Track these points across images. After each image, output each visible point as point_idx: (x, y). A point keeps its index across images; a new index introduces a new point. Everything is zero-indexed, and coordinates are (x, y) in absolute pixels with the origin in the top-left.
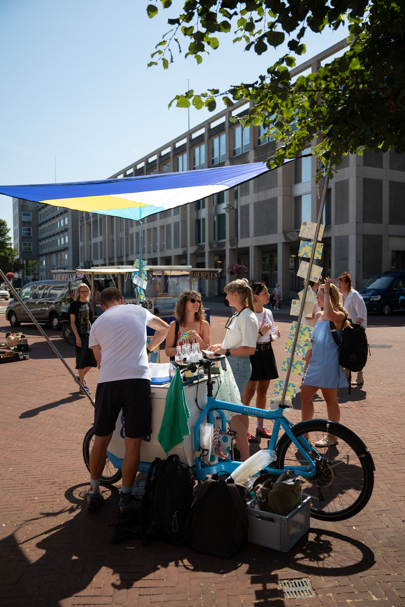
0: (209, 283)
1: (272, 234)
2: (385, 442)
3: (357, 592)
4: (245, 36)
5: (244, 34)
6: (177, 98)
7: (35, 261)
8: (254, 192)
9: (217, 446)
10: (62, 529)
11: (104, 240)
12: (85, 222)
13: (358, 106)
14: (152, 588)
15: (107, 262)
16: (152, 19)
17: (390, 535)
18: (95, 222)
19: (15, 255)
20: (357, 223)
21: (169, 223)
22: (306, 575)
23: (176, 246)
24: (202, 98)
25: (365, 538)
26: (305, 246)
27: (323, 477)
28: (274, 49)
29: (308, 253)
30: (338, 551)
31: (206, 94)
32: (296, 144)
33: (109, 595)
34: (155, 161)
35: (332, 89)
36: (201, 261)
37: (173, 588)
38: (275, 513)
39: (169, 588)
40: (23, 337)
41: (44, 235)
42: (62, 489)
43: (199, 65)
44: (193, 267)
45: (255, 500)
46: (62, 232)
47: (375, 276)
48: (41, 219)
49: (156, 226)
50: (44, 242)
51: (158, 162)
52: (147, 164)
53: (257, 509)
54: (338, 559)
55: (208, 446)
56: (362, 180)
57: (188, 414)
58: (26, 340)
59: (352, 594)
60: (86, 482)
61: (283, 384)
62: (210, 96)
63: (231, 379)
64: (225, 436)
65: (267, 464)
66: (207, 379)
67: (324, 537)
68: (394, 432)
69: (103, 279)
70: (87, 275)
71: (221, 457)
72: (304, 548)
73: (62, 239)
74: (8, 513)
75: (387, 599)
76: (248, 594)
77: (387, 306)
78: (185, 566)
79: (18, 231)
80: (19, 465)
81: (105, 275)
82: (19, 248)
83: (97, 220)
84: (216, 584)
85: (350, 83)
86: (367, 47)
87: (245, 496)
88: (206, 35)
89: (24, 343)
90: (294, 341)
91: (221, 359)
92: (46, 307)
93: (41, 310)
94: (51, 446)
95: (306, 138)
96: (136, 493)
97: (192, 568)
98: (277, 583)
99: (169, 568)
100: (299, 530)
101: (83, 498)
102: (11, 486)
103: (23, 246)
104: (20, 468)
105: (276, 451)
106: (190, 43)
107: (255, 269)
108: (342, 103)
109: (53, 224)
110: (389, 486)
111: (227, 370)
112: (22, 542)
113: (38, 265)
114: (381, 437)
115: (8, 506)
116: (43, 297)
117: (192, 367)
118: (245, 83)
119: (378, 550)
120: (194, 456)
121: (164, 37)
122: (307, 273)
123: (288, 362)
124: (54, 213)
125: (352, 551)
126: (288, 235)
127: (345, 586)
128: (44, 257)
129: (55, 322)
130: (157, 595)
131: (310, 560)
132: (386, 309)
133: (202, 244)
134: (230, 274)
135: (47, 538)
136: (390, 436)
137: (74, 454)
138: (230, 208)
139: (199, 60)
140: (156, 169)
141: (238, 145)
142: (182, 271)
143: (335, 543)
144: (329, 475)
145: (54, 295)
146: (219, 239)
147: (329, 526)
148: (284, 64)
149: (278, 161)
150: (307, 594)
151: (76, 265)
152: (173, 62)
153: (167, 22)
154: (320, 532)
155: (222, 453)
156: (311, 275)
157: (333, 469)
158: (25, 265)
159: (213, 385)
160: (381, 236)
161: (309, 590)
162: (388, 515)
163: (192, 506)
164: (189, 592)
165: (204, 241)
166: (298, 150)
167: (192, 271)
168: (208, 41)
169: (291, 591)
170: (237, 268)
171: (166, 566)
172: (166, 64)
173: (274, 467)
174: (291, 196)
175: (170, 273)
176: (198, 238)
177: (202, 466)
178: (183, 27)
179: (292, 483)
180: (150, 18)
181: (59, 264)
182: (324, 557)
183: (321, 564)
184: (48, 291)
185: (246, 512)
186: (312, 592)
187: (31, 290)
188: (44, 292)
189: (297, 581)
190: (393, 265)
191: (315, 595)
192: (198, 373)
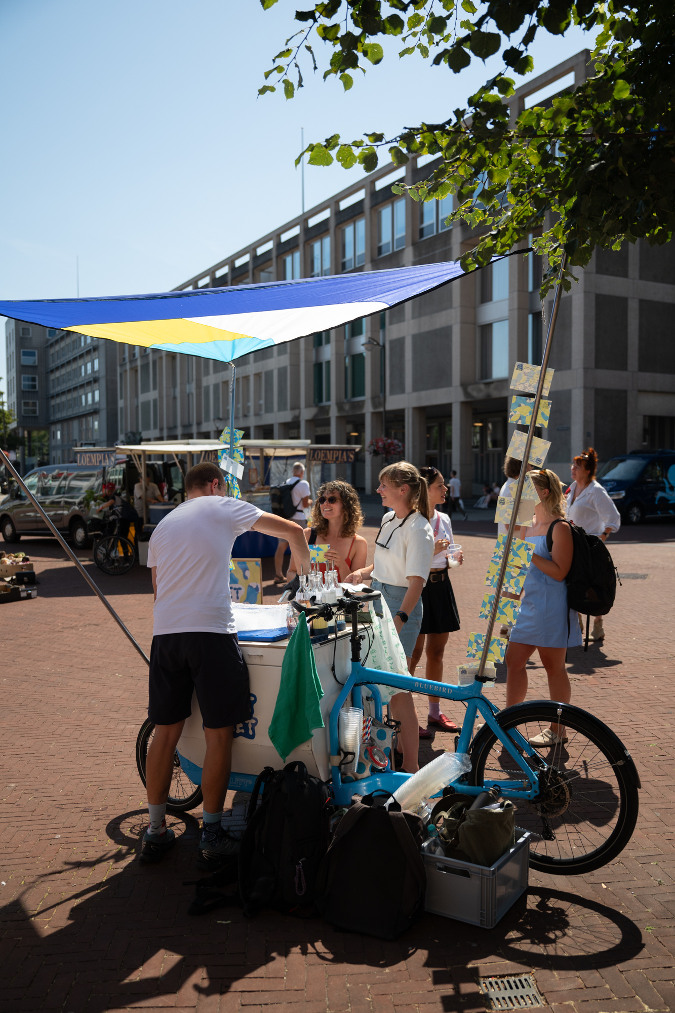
0: (337, 470)
1: (442, 387)
2: (648, 739)
3: (616, 998)
4: (419, 46)
5: (419, 42)
6: (310, 149)
7: (43, 433)
8: (413, 317)
9: (369, 746)
10: (103, 890)
11: (161, 397)
12: (128, 367)
13: (624, 162)
14: (263, 993)
15: (165, 434)
16: (267, 10)
17: (666, 899)
18: (145, 367)
19: (10, 421)
20: (586, 369)
21: (269, 368)
22: (528, 969)
23: (282, 407)
24: (354, 148)
25: (623, 904)
26: (520, 405)
27: (552, 799)
28: (483, 62)
29: (525, 417)
30: (579, 927)
31: (362, 142)
32: (514, 229)
33: (190, 1005)
34: (246, 264)
35: (580, 133)
36: (323, 433)
37: (300, 992)
38: (470, 862)
39: (292, 992)
40: (25, 560)
41: (58, 389)
42: (101, 819)
43: (347, 91)
44: (312, 443)
45: (435, 840)
46: (89, 383)
47: (616, 458)
48: (53, 361)
49: (247, 374)
50: (58, 400)
51: (251, 267)
52: (233, 269)
53: (440, 855)
54: (580, 940)
55: (355, 746)
56: (593, 298)
57: (320, 692)
58: (31, 566)
59: (608, 1001)
60: (142, 808)
61: (481, 640)
62: (367, 145)
63: (391, 632)
64: (382, 728)
65: (454, 777)
66: (351, 631)
67: (553, 903)
68: (660, 721)
69: (160, 463)
70: (134, 456)
71: (376, 766)
72: (521, 921)
73: (90, 395)
74: (10, 862)
75: (668, 1010)
76: (429, 1003)
77: (635, 509)
78: (318, 954)
79: (15, 382)
80: (26, 779)
81: (161, 456)
82: (16, 410)
83: (148, 364)
84: (374, 984)
85: (612, 123)
86: (634, 62)
87: (419, 833)
88: (362, 40)
89: (27, 571)
90: (502, 567)
91: (375, 598)
92: (63, 510)
93: (55, 514)
94: (80, 746)
95: (533, 219)
96: (229, 827)
97: (330, 956)
98: (478, 984)
99: (291, 956)
100: (510, 890)
101: (137, 835)
102: (13, 815)
103: (23, 408)
104: (28, 784)
105: (469, 754)
106: (333, 53)
107: (414, 447)
108: (596, 158)
109: (74, 370)
110: (659, 814)
111: (384, 616)
112: (36, 912)
113: (49, 439)
114: (639, 730)
115: (10, 850)
116: (58, 492)
117: (326, 612)
118: (427, 123)
119: (648, 924)
120: (330, 764)
121: (288, 43)
122: (524, 451)
123: (490, 603)
124: (76, 351)
125: (602, 926)
126: (470, 389)
127: (595, 987)
128: (59, 426)
129: (80, 534)
130: (272, 1004)
131: (533, 943)
132: (635, 514)
133: (325, 403)
134: (372, 454)
135: (78, 906)
136: (655, 727)
137: (120, 760)
138: (373, 344)
139: (348, 83)
140: (247, 277)
141: (386, 238)
142: (293, 448)
143: (573, 912)
144: (561, 796)
145: (77, 490)
146: (354, 395)
147: (560, 882)
148: (495, 91)
149: (482, 258)
150: (530, 1002)
151: (112, 439)
152: (302, 86)
153: (294, 17)
154: (545, 893)
155: (377, 758)
156: (530, 455)
157: (569, 785)
158: (26, 440)
159: (362, 642)
160: (626, 391)
161: (533, 995)
162: (659, 864)
163: (329, 850)
164: (327, 999)
165: (328, 399)
166: (518, 239)
167: (311, 449)
168: (365, 50)
169: (503, 996)
170: (384, 445)
171: (285, 953)
172: (289, 90)
173: (467, 782)
174: (475, 324)
175: (274, 453)
176: (318, 393)
177: (343, 782)
178: (321, 25)
179: (499, 810)
180: (265, 9)
181: (84, 437)
182: (556, 936)
183: (551, 950)
184: (67, 482)
185: (421, 861)
186: (539, 998)
187: (39, 481)
188: (60, 484)
189: (512, 979)
190: (644, 440)
191: (544, 1003)
192: (336, 621)
